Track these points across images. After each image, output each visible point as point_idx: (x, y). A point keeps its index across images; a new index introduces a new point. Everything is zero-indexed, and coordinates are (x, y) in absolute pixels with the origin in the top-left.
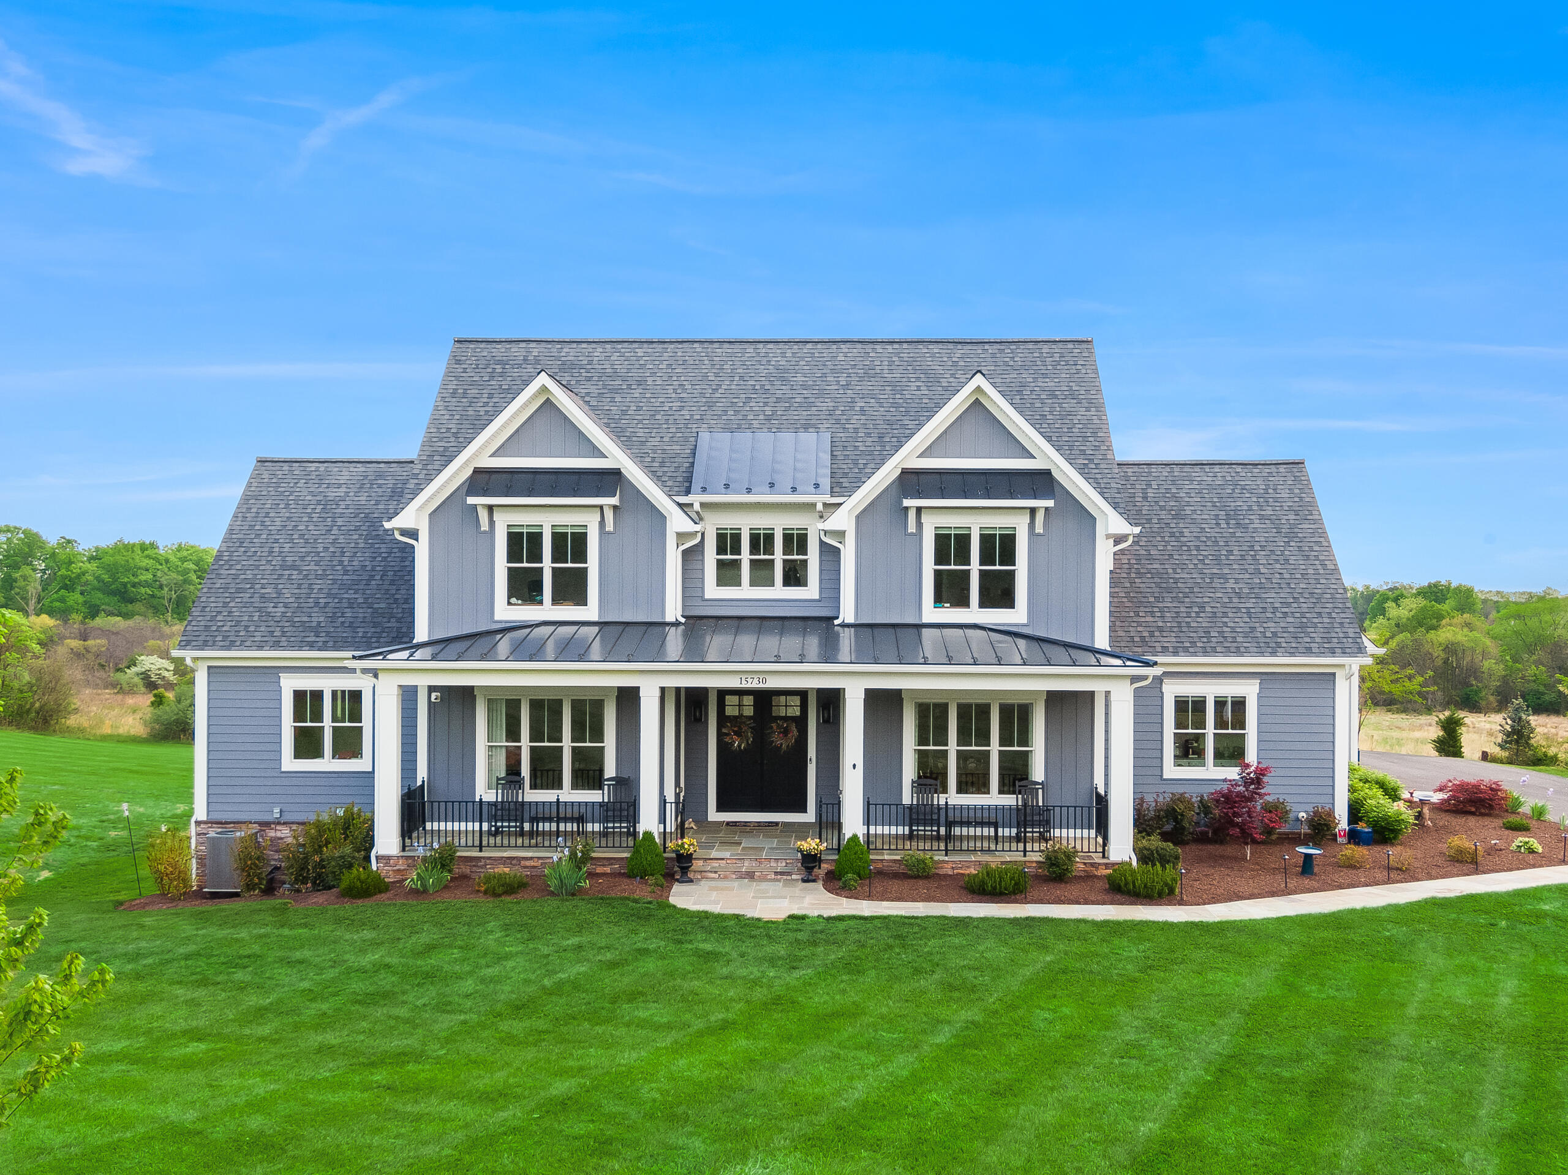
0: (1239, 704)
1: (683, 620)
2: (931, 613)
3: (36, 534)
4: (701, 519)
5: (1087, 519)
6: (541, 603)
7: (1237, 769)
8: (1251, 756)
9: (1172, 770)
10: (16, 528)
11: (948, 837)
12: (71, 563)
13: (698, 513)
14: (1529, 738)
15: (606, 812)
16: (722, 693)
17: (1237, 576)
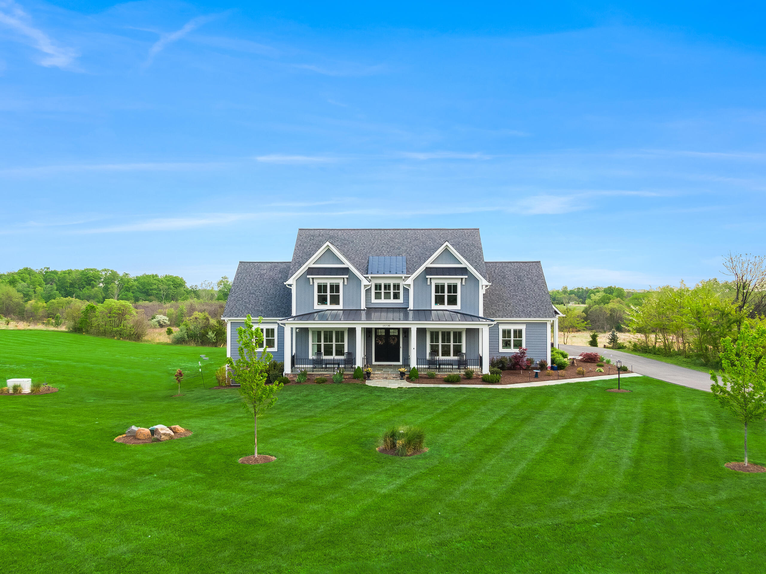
0: (520, 331)
1: (366, 309)
2: (434, 307)
3: (116, 272)
4: (371, 281)
5: (477, 281)
6: (327, 304)
7: (518, 349)
8: (524, 346)
9: (501, 350)
10: (108, 270)
11: (439, 368)
12: (129, 282)
13: (370, 279)
14: (617, 341)
15: (346, 362)
16: (376, 329)
17: (520, 295)
